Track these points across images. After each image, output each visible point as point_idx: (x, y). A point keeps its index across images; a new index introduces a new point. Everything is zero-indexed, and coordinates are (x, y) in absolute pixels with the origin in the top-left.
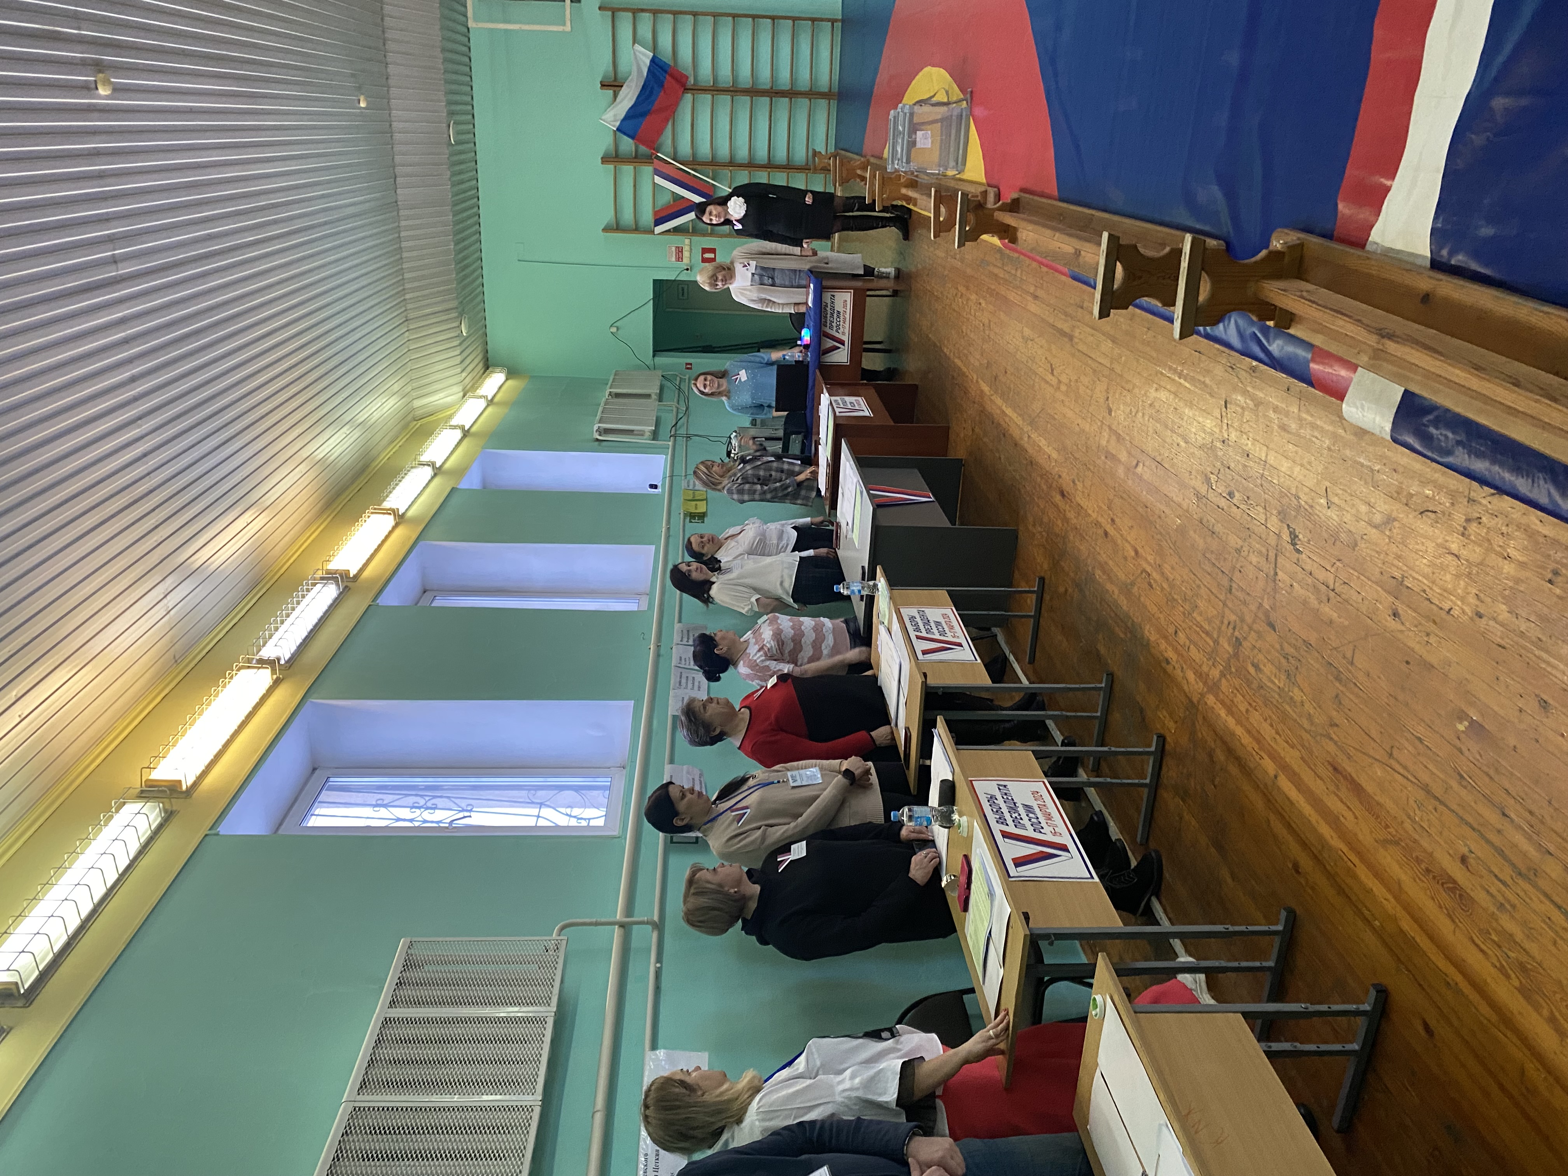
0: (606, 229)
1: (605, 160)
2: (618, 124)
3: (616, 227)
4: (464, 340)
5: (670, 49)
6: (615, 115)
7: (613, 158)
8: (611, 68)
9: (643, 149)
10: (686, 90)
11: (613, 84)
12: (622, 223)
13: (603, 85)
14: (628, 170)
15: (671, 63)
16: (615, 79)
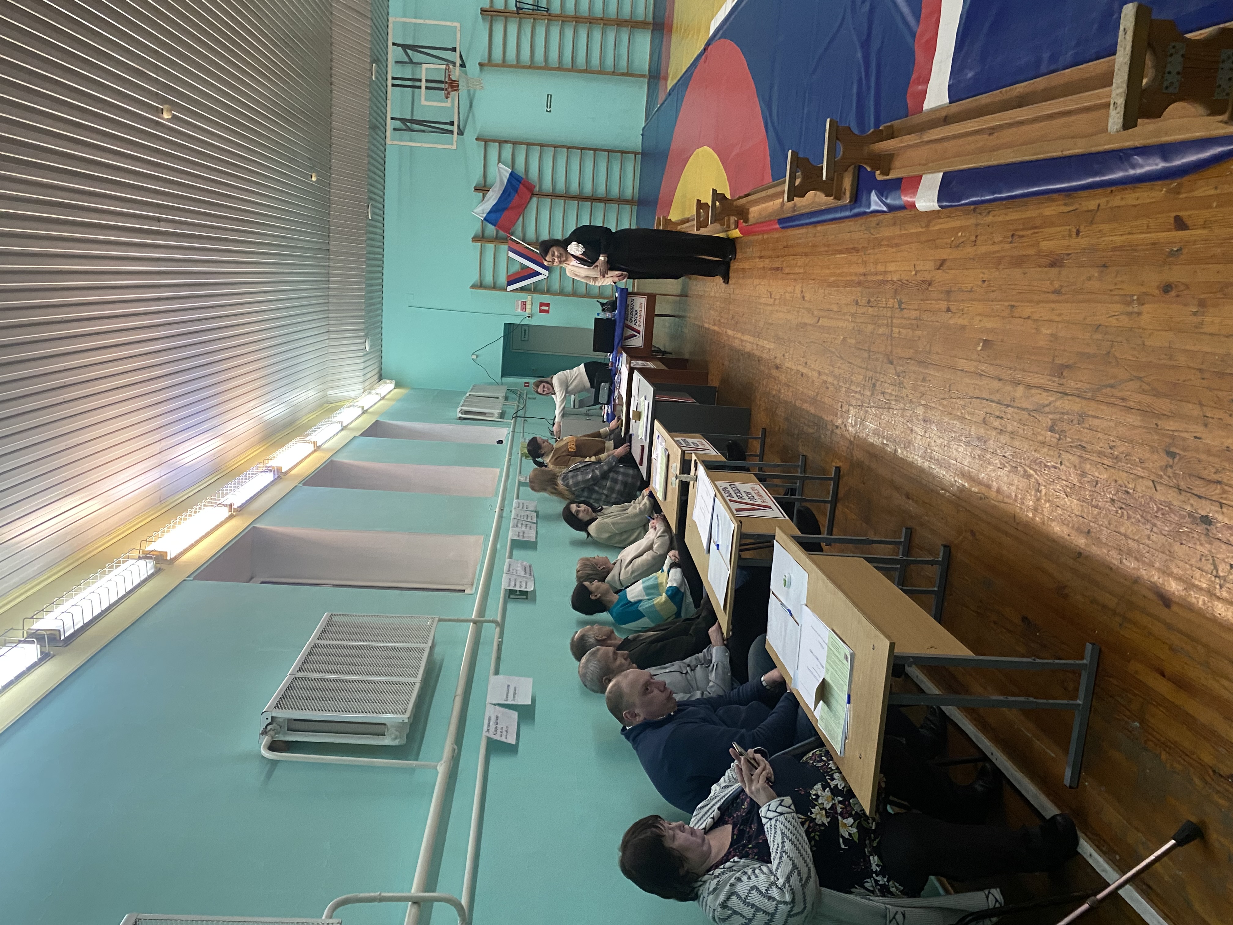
0: (474, 287)
1: (475, 239)
2: (485, 215)
3: (480, 285)
4: (367, 354)
5: (523, 166)
6: (483, 210)
7: (482, 238)
8: (482, 178)
9: (502, 233)
10: (533, 194)
11: (483, 189)
12: (484, 283)
13: (476, 189)
14: (490, 247)
15: (523, 176)
16: (485, 186)
